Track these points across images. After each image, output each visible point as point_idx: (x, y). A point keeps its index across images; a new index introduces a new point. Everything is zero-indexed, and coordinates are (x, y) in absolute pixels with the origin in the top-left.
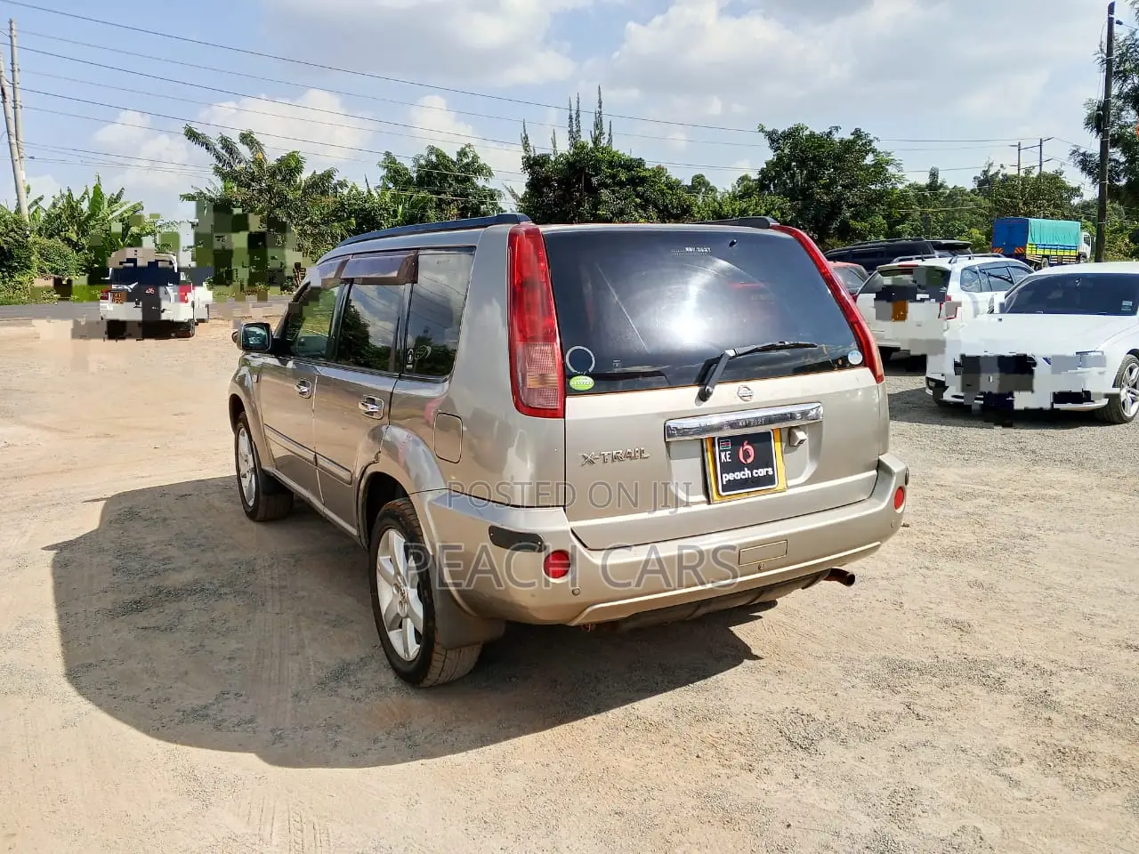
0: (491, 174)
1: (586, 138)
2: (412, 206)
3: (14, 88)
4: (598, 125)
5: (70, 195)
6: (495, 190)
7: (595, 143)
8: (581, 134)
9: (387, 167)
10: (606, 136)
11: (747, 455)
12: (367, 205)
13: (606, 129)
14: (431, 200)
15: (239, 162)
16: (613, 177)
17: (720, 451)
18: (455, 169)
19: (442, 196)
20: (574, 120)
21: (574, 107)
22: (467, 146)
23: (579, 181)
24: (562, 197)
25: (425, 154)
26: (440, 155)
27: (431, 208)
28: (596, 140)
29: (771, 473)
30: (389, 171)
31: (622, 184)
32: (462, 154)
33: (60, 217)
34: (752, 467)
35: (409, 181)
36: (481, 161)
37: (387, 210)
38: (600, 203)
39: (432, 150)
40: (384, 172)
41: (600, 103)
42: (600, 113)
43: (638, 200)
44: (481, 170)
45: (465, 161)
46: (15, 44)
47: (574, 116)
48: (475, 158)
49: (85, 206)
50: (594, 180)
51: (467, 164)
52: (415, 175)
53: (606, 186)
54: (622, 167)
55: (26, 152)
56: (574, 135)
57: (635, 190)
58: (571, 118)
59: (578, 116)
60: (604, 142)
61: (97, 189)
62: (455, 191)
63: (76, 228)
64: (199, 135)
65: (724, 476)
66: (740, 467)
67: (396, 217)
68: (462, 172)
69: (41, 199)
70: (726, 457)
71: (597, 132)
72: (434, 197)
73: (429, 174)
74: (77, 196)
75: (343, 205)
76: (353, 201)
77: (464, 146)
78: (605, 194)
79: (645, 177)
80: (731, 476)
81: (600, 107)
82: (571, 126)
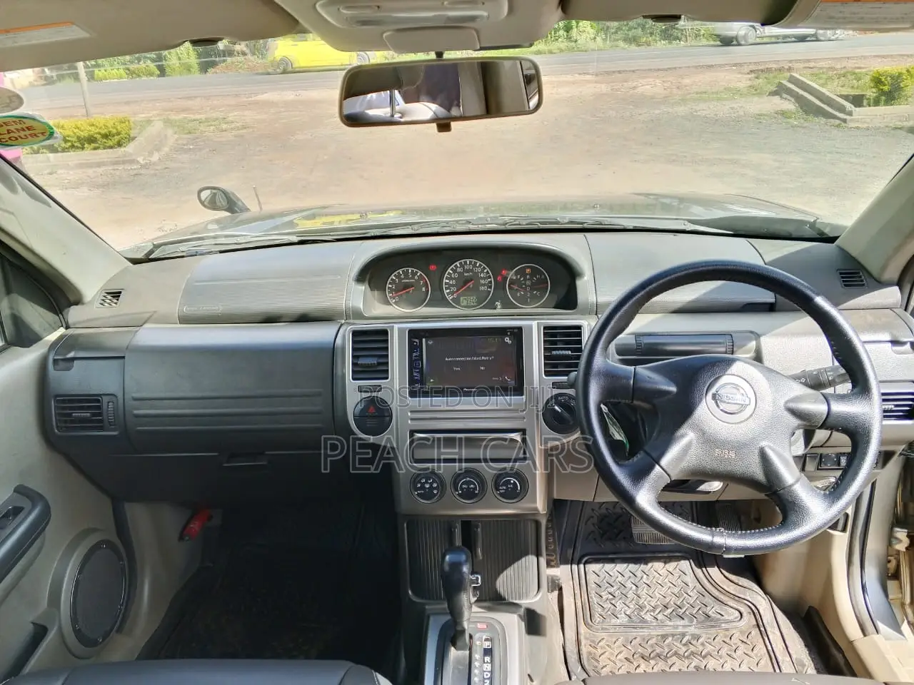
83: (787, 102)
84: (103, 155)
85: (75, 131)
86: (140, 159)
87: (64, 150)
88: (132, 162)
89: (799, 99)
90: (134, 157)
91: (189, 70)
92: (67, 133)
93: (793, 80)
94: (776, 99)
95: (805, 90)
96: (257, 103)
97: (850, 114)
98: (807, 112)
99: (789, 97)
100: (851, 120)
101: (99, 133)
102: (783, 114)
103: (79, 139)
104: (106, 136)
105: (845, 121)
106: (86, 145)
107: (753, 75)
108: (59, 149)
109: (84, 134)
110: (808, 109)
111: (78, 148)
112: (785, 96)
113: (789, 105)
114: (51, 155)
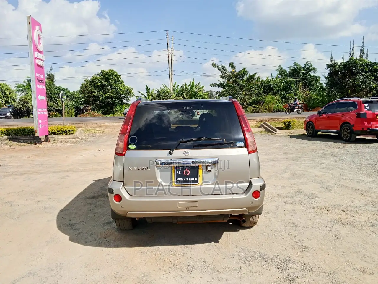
0: (316, 70)
1: (356, 56)
2: (287, 83)
3: (172, 55)
4: (362, 51)
5: (186, 84)
6: (318, 76)
7: (360, 57)
8: (354, 54)
9: (279, 71)
10: (365, 54)
11: (187, 172)
12: (270, 84)
13: (365, 52)
14: (293, 80)
15: (227, 73)
16: (363, 70)
17: (176, 171)
18: (303, 70)
19: (298, 79)
20: (352, 50)
21: (352, 45)
22: (308, 62)
23: (348, 71)
24: (342, 78)
25: (293, 66)
26: (298, 66)
27: (293, 83)
28: (361, 56)
29: (196, 179)
30: (279, 72)
31: (366, 72)
32: (306, 64)
33: (182, 91)
34: (188, 177)
35: (287, 75)
36: (313, 67)
37: (277, 85)
38: (356, 79)
39: (295, 64)
40: (278, 72)
41: (363, 42)
42: (363, 46)
43: (373, 78)
44: (312, 70)
45: (307, 67)
46: (173, 43)
47: (352, 49)
48: (311, 66)
49: (189, 88)
50: (355, 71)
51: (308, 68)
52: (289, 73)
53: (359, 73)
54: (367, 65)
55: (173, 73)
56: (352, 55)
57: (372, 74)
58: (351, 49)
59: (353, 48)
60: (364, 57)
61: (193, 83)
62: (302, 77)
63: (186, 94)
64: (216, 65)
65: (177, 178)
66: (184, 176)
67: (280, 87)
68: (306, 71)
69: (178, 86)
70: (179, 173)
71: (362, 53)
72: (294, 80)
73: (294, 72)
74: (188, 85)
75: (262, 84)
76: (266, 83)
77: (307, 62)
78: (359, 76)
79: (376, 69)
80: (180, 179)
81: (363, 44)
82: (350, 52)
83: (262, 129)
84: (68, 136)
85: (61, 129)
86: (80, 138)
87: (57, 134)
88: (78, 138)
89: (266, 128)
90: (78, 137)
91: (72, 116)
92: (59, 129)
93: (265, 124)
94: (260, 128)
95: (267, 126)
96: (104, 126)
97: (277, 131)
98: (267, 131)
99: (263, 128)
100: (276, 133)
101: (68, 130)
102: (261, 132)
103: (62, 132)
104: (69, 131)
105: (275, 133)
106: (64, 133)
107: (257, 122)
108: (56, 134)
109: (64, 130)
110: (267, 130)
111: (61, 134)
112: (262, 127)
113: (262, 130)
114: (54, 136)
